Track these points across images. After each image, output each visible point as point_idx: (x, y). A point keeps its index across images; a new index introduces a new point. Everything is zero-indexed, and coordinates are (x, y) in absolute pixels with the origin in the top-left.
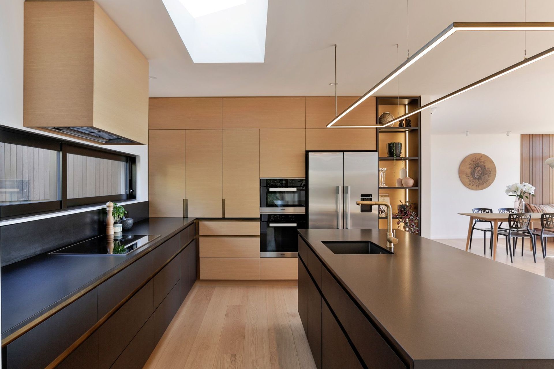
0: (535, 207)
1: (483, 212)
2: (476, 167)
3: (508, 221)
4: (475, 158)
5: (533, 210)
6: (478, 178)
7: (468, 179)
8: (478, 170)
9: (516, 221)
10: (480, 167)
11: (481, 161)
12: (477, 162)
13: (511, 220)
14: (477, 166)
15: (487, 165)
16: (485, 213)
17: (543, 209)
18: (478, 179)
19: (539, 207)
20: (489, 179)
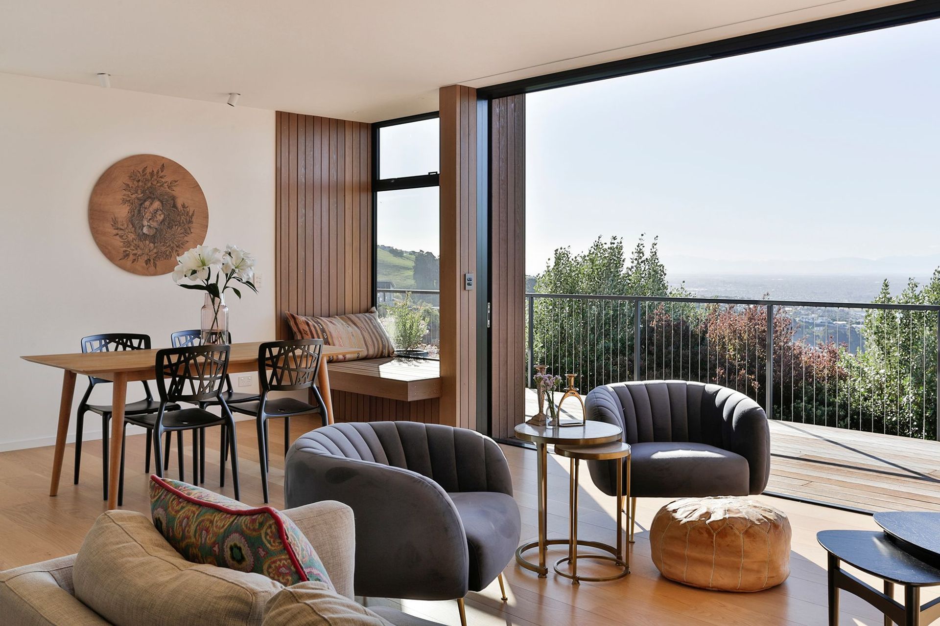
0: (308, 324)
1: (121, 348)
2: (145, 201)
3: (155, 376)
4: (143, 171)
5: (303, 332)
6: (154, 236)
7: (121, 237)
8: (151, 209)
9: (179, 373)
10: (159, 200)
11: (163, 180)
12: (149, 185)
13: (164, 370)
14: (150, 197)
15: (183, 197)
16: (128, 349)
17: (326, 330)
18: (153, 239)
19: (318, 323)
20: (186, 239)
